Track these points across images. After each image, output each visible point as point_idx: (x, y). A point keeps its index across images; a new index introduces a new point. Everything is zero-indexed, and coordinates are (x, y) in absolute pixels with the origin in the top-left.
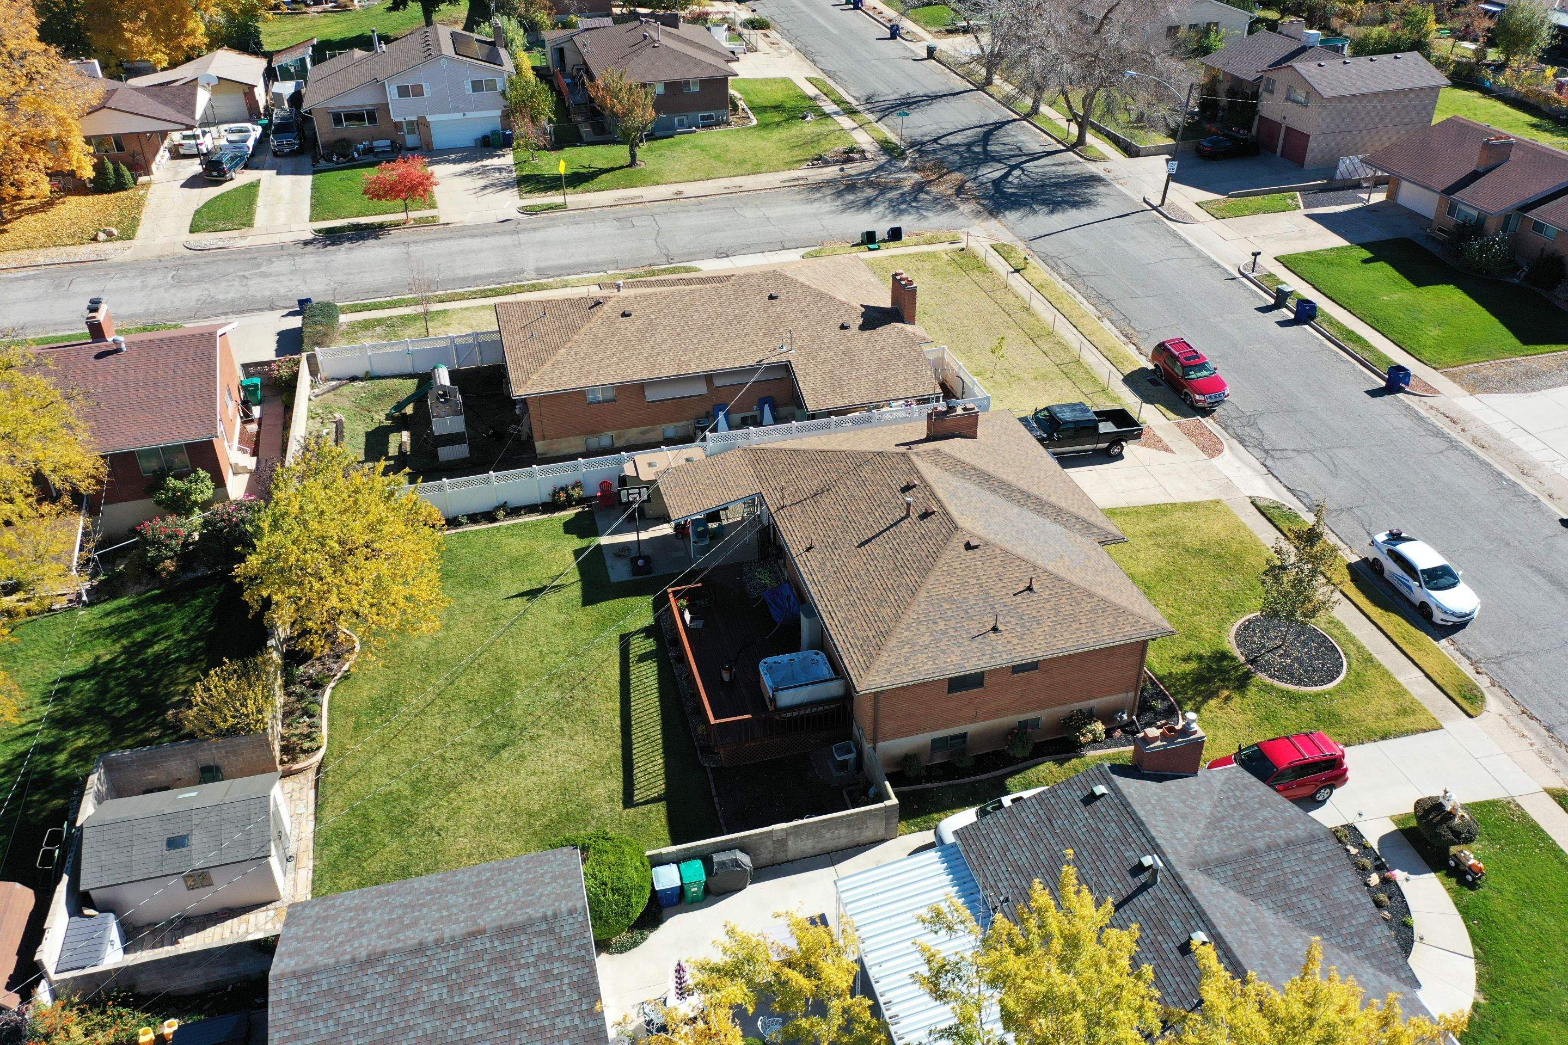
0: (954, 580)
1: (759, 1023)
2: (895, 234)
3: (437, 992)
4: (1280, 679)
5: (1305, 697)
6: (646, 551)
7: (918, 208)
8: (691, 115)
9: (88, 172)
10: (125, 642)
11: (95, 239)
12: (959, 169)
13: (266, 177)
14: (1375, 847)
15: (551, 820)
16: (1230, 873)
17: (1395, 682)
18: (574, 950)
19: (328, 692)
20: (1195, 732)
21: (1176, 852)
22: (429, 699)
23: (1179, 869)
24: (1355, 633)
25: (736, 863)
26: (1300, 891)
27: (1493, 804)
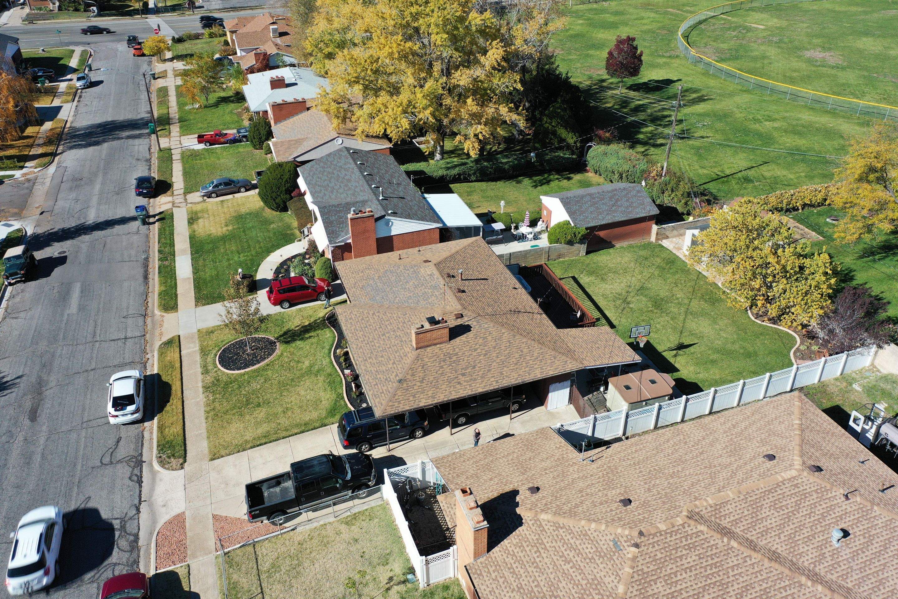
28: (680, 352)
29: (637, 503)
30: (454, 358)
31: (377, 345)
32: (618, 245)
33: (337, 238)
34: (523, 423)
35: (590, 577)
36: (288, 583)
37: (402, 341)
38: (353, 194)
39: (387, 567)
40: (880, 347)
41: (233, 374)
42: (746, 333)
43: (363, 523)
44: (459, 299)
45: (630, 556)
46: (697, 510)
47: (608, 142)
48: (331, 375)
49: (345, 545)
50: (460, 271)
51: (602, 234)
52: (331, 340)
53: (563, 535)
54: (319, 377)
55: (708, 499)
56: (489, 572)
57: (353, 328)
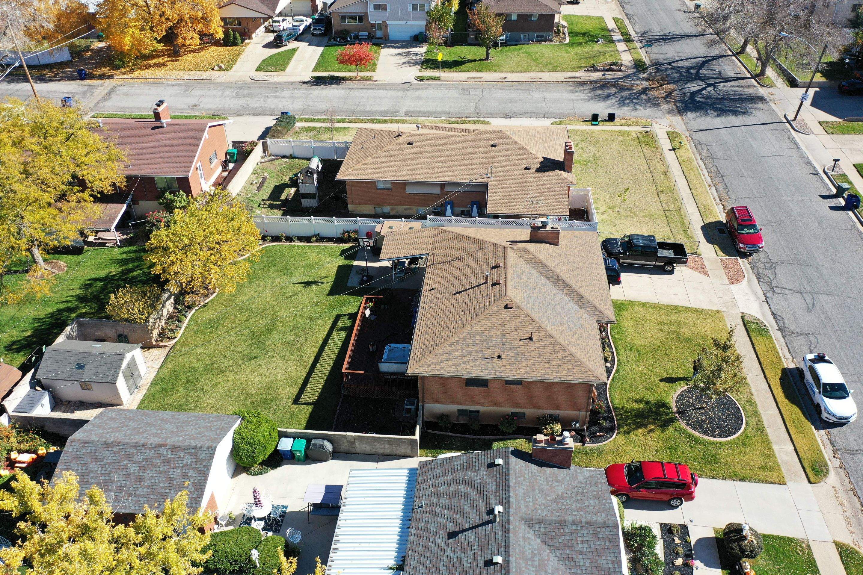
0: (489, 324)
1: (288, 531)
2: (611, 118)
3: (133, 468)
4: (693, 428)
5: (703, 442)
6: (371, 273)
7: (635, 103)
8: (531, 34)
9: (220, 35)
10: (124, 268)
11: (213, 69)
12: (674, 83)
13: (303, 46)
14: (693, 543)
15: (256, 401)
16: (543, 529)
17: (770, 449)
18: (202, 466)
19: (193, 311)
20: (567, 444)
21: (518, 508)
22: (234, 326)
23: (511, 518)
24: (762, 412)
25: (322, 446)
26: (580, 552)
27: (791, 540)
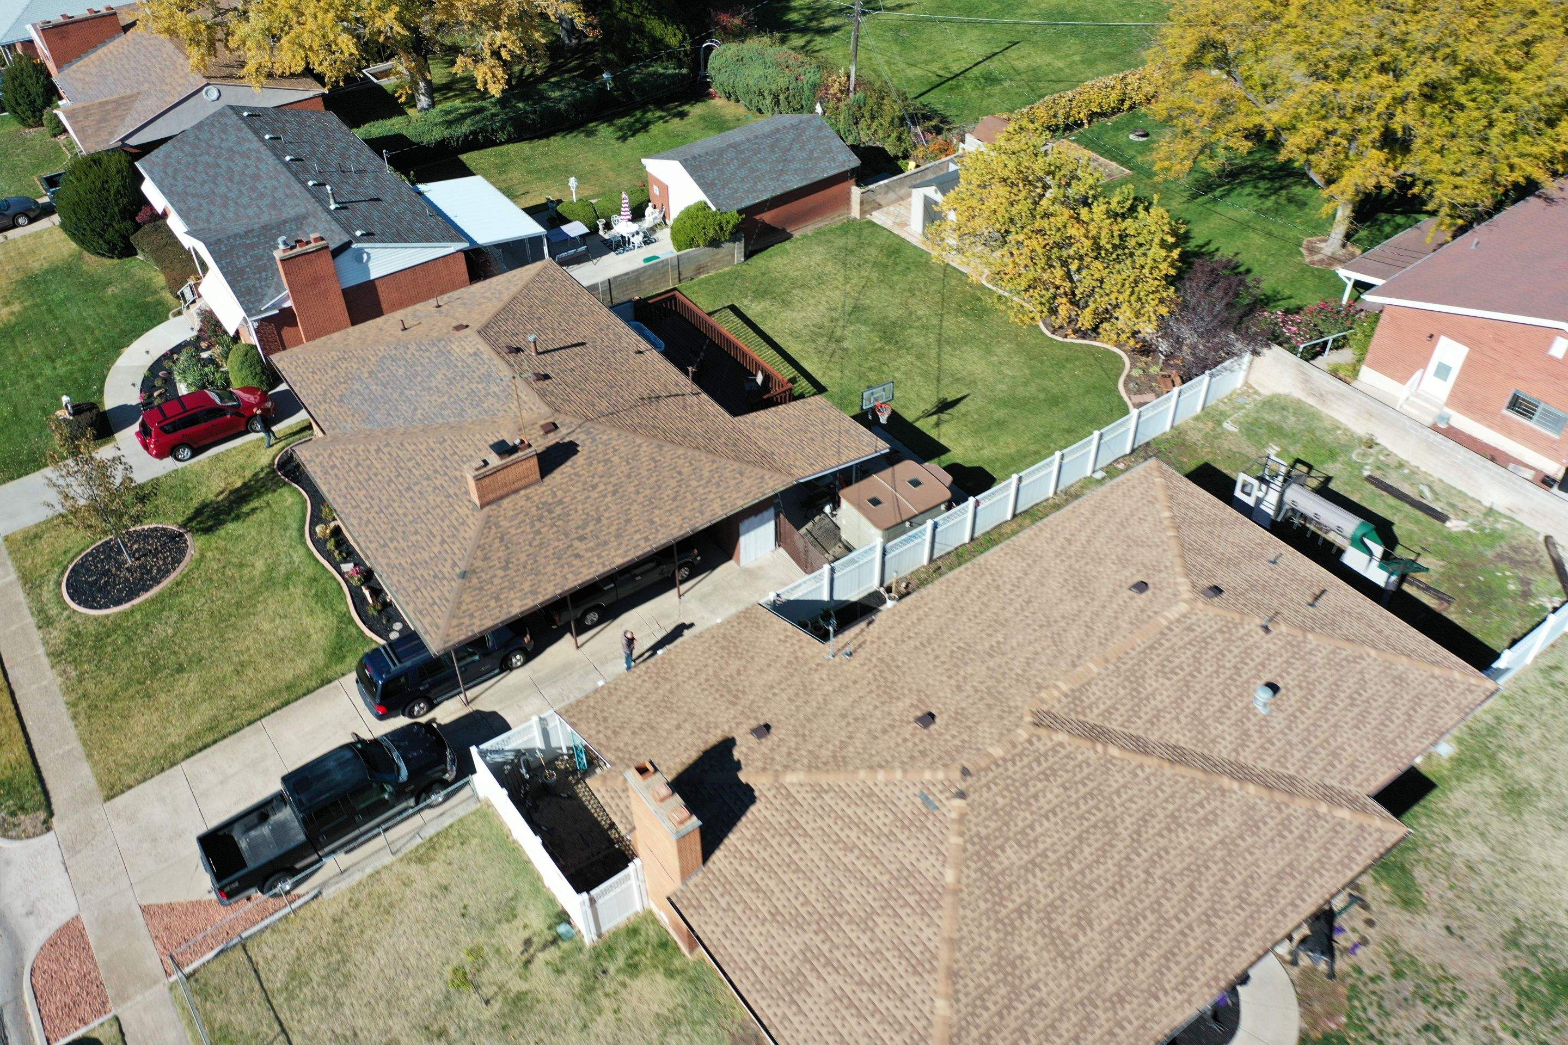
28: (944, 416)
29: (945, 717)
30: (558, 510)
31: (401, 511)
32: (797, 234)
33: (260, 301)
34: (703, 599)
35: (892, 868)
36: (331, 1001)
37: (449, 496)
38: (273, 206)
39: (518, 923)
40: (1255, 353)
41: (107, 616)
42: (1042, 362)
43: (450, 852)
44: (542, 395)
45: (954, 815)
46: (1045, 708)
47: (740, 35)
48: (315, 580)
49: (425, 902)
50: (531, 338)
51: (767, 217)
52: (297, 509)
53: (832, 803)
54: (292, 589)
55: (1060, 684)
56: (713, 898)
57: (342, 485)
